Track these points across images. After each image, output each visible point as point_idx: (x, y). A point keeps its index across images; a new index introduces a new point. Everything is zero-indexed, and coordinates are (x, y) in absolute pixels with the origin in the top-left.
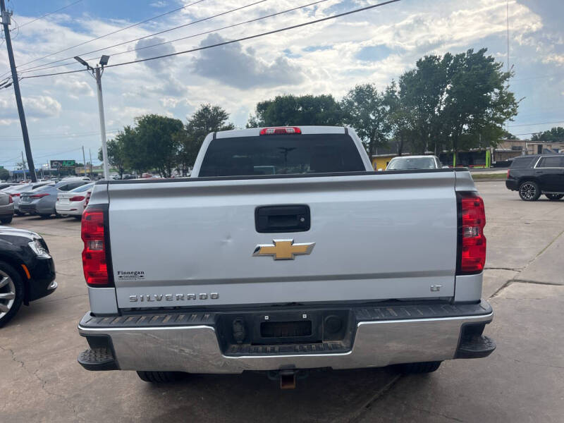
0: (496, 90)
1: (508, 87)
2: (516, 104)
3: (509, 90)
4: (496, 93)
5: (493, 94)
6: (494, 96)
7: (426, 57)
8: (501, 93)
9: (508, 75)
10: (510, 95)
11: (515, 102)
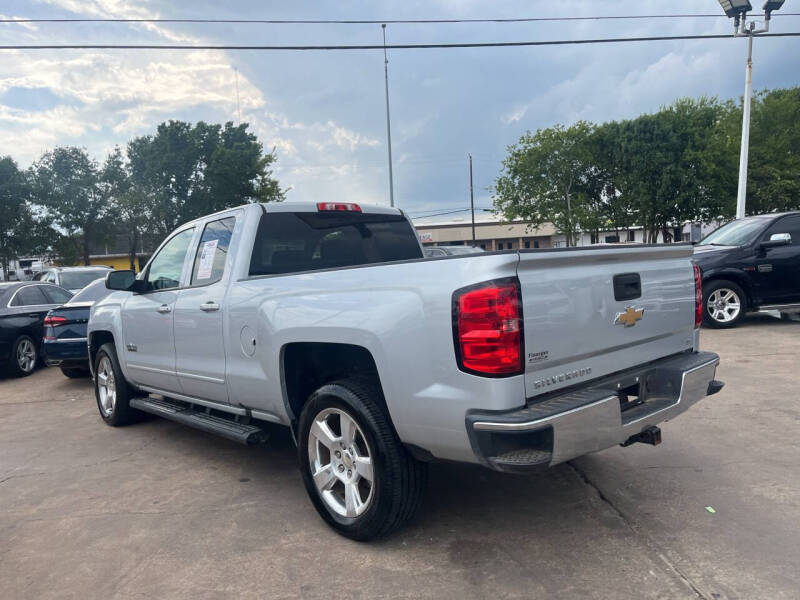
0: (259, 178)
1: (271, 172)
2: (281, 195)
3: (272, 177)
4: (258, 180)
5: (254, 181)
6: (255, 183)
7: (172, 122)
8: (264, 180)
9: (269, 159)
10: (274, 184)
11: (281, 192)
